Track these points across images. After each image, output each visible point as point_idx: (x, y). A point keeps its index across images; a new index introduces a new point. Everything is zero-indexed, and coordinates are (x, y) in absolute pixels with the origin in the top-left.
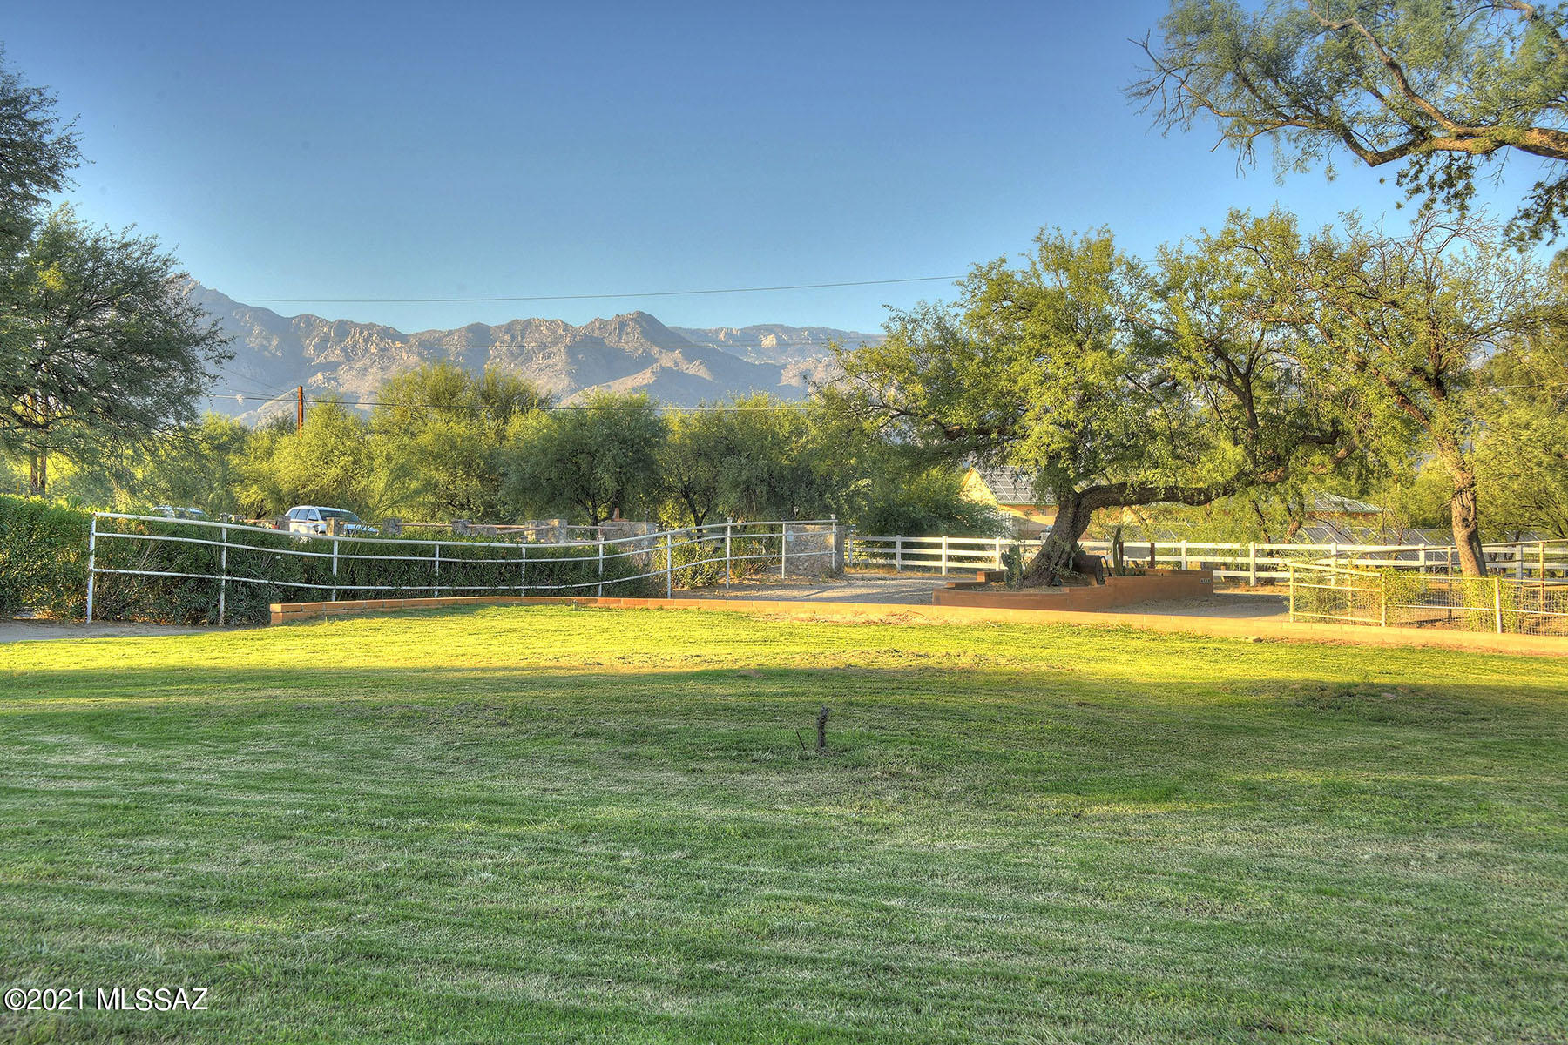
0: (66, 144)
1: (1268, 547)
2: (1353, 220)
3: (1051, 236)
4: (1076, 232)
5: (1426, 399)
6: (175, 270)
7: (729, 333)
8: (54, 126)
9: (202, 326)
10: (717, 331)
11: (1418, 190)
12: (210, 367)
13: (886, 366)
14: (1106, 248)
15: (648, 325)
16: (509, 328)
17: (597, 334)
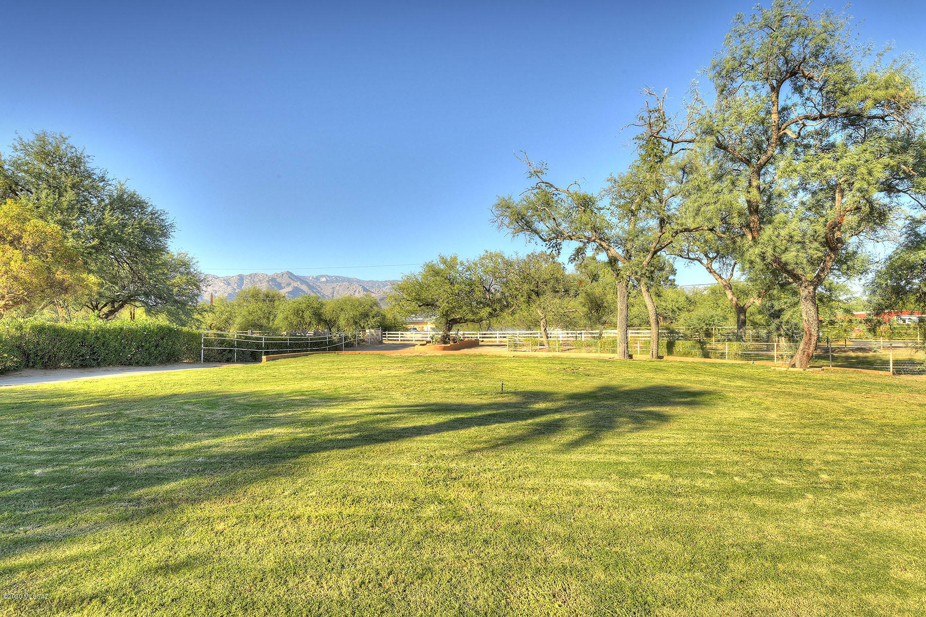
0: (171, 226)
1: (501, 332)
2: (517, 253)
3: (442, 255)
4: (448, 255)
5: (534, 296)
6: (195, 261)
7: (313, 278)
8: (168, 220)
9: (202, 277)
10: (309, 277)
11: (550, 248)
12: (204, 288)
13: (402, 289)
14: (456, 258)
15: (290, 275)
16: (250, 276)
17: (276, 277)
